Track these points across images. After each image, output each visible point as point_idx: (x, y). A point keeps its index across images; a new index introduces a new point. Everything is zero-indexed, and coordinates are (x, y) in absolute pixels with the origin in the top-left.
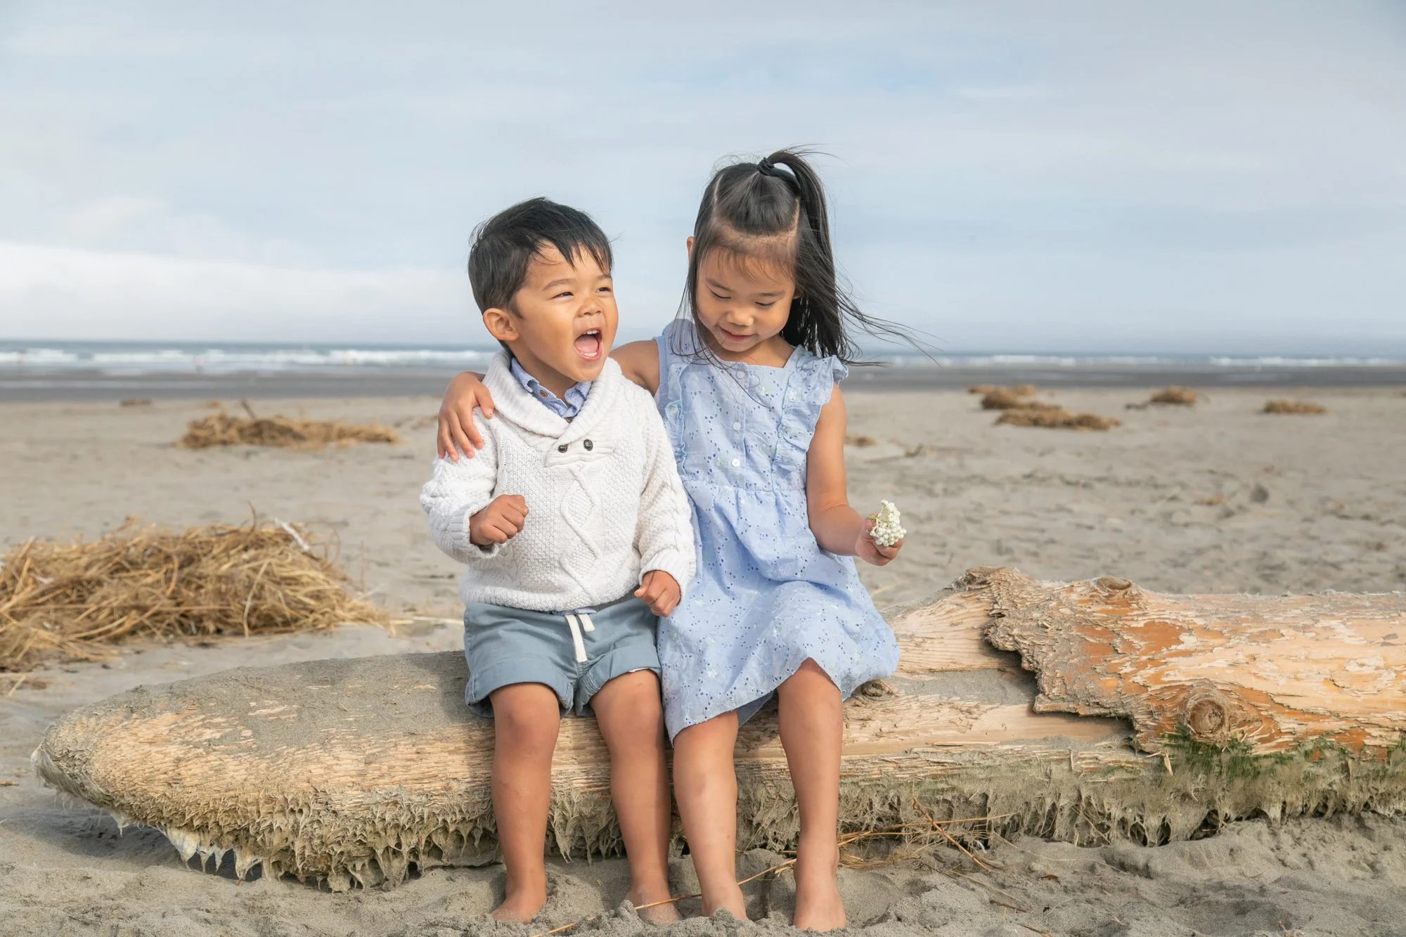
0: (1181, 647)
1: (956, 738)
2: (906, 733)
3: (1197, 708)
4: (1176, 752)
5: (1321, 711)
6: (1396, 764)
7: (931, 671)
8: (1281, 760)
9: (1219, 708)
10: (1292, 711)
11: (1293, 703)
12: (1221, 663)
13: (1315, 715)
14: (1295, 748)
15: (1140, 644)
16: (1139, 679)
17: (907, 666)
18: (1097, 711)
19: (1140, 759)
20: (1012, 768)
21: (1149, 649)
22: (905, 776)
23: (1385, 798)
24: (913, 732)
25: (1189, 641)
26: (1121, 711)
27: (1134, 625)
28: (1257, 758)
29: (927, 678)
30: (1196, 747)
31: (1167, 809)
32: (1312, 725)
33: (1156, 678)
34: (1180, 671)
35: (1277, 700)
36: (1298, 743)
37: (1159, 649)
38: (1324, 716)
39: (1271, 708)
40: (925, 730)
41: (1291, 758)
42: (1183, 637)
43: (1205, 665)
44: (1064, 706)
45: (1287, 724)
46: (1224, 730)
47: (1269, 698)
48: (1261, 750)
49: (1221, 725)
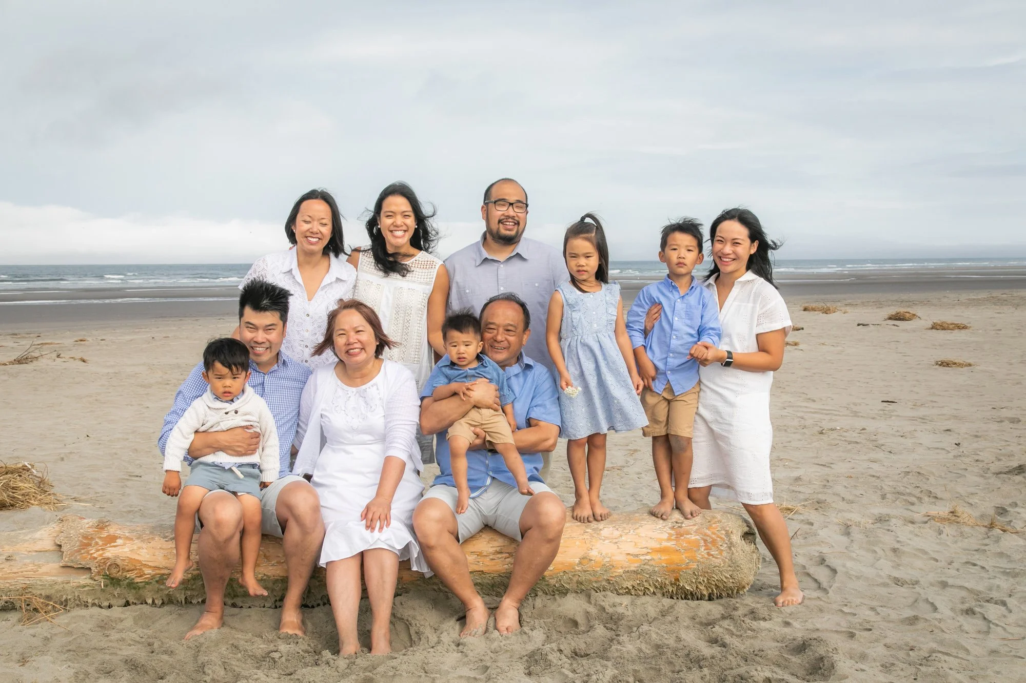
0: (115, 544)
1: (33, 575)
2: (15, 573)
3: (110, 565)
4: (106, 580)
5: (161, 566)
6: (193, 585)
7: (36, 551)
8: (147, 583)
9: (118, 565)
10: (150, 567)
11: (150, 564)
12: (126, 550)
13: (159, 568)
14: (152, 579)
15: (100, 543)
16: (95, 555)
17: (28, 549)
18: (80, 566)
19: (95, 583)
20: (51, 585)
21: (103, 544)
22: (13, 587)
23: (192, 597)
24: (18, 573)
25: (119, 542)
26: (88, 566)
27: (102, 536)
28: (137, 583)
29: (34, 554)
30: (112, 579)
31: (110, 600)
32: (158, 572)
33: (101, 555)
34: (110, 553)
35: (143, 563)
36: (153, 577)
37: (106, 545)
38: (162, 568)
39: (141, 566)
40: (22, 572)
41: (151, 583)
42: (118, 540)
43: (120, 550)
44: (69, 564)
45: (148, 571)
46: (120, 573)
47: (139, 561)
48: (138, 580)
49: (119, 571)
